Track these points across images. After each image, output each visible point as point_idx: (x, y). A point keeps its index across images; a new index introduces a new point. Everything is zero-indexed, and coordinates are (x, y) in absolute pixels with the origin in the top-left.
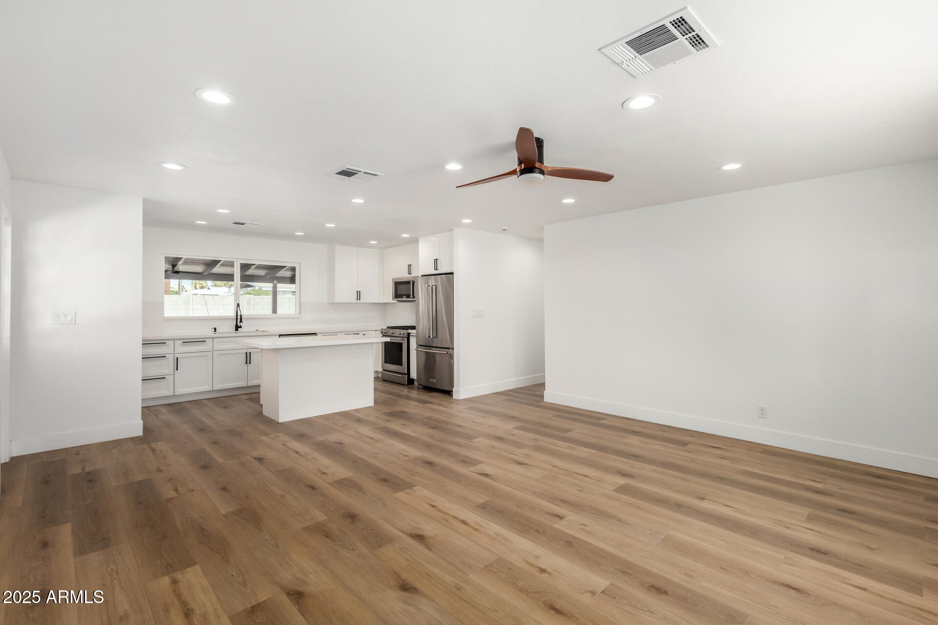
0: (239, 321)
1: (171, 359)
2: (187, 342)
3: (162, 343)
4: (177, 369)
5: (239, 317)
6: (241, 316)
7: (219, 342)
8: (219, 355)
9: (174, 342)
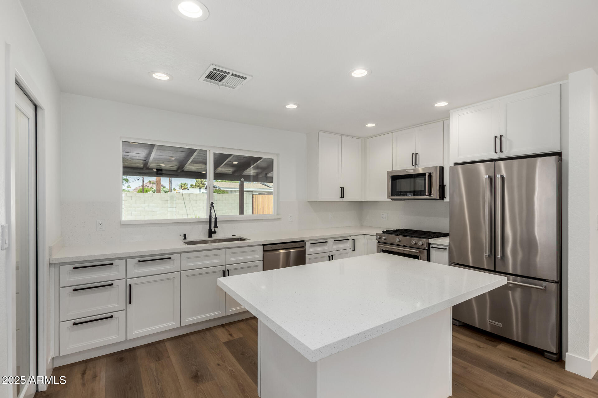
0: (213, 225)
1: (121, 286)
2: (144, 260)
3: (107, 264)
4: (130, 303)
5: (213, 220)
6: (216, 219)
7: (189, 258)
8: (188, 276)
9: (126, 261)
